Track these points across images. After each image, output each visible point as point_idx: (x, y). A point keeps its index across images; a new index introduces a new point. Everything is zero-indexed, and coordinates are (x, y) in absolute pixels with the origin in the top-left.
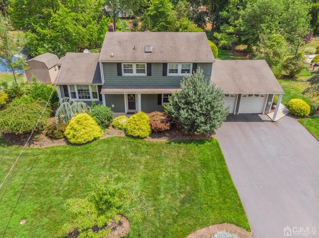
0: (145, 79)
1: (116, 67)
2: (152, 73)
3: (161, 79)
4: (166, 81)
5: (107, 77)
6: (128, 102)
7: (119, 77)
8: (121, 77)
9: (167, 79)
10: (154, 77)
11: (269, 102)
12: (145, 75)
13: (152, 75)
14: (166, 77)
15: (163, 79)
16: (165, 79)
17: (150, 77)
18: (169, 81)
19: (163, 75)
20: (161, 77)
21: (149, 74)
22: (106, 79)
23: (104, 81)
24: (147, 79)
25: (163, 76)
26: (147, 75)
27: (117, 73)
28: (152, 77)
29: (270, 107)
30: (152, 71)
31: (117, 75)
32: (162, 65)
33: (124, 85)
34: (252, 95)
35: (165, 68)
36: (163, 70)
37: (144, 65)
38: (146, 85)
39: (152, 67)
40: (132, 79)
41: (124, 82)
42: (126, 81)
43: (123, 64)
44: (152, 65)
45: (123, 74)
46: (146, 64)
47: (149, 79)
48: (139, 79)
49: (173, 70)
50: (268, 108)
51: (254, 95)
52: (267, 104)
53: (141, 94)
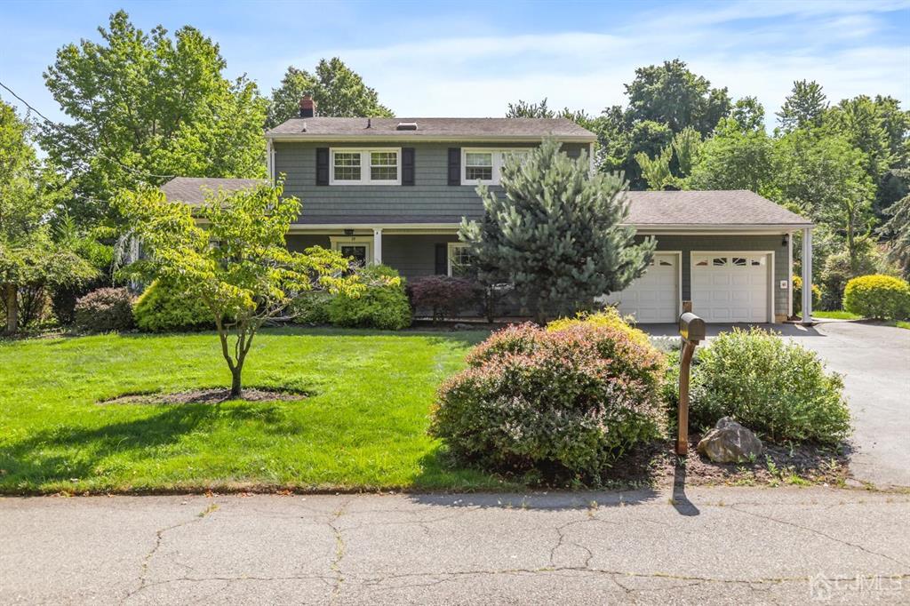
0: (396, 194)
1: (314, 158)
2: (417, 176)
3: (443, 195)
4: (457, 201)
7: (319, 188)
8: (325, 188)
9: (461, 195)
10: (422, 188)
11: (782, 282)
12: (398, 182)
13: (417, 182)
14: (459, 188)
15: (449, 195)
16: (456, 195)
17: (409, 188)
18: (468, 201)
19: (449, 184)
20: (445, 188)
21: (409, 180)
24: (402, 194)
25: (449, 188)
26: (403, 185)
27: (314, 176)
28: (415, 188)
29: (788, 298)
30: (417, 170)
31: (314, 182)
32: (445, 152)
33: (334, 213)
34: (725, 260)
35: (454, 164)
36: (450, 169)
37: (395, 154)
38: (398, 213)
39: (417, 159)
40: (358, 194)
41: (332, 207)
42: (339, 200)
43: (333, 151)
44: (417, 153)
45: (333, 182)
46: (398, 151)
47: (407, 194)
48: (378, 194)
49: (479, 170)
50: (784, 300)
51: (730, 260)
52: (778, 286)
53: (384, 230)
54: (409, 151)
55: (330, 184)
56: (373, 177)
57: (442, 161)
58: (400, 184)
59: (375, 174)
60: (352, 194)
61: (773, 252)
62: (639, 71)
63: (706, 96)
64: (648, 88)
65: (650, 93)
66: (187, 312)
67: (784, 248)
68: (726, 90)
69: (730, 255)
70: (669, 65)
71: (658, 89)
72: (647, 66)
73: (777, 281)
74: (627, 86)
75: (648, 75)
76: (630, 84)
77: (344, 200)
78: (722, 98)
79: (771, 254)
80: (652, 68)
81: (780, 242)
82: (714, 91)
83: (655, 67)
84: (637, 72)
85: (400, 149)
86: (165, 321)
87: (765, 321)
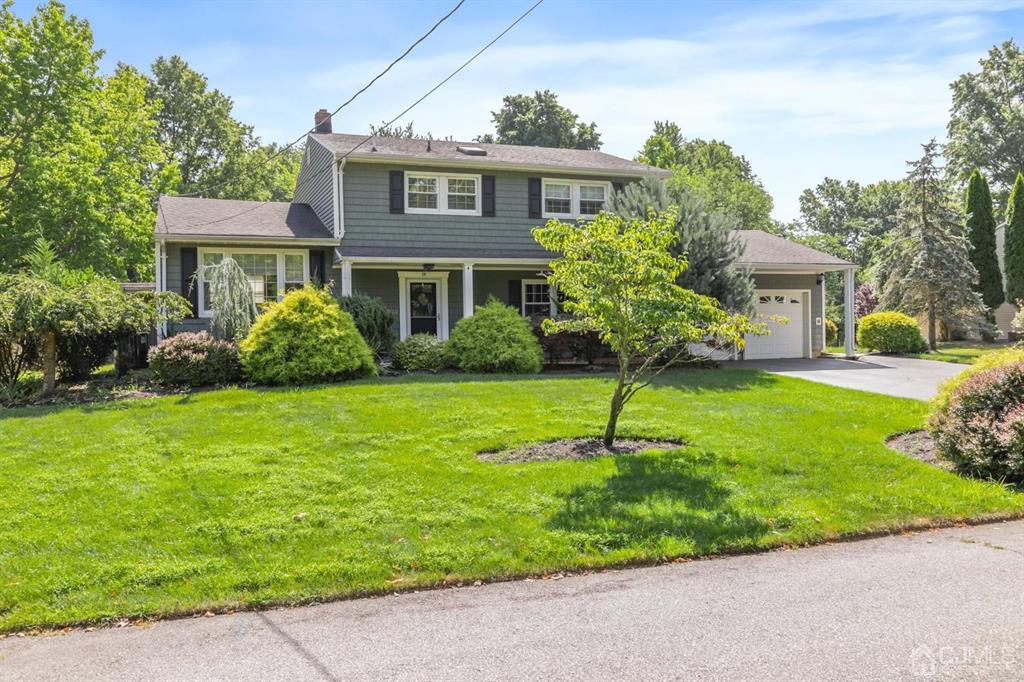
0: (477, 226)
1: (387, 182)
2: (497, 207)
3: (521, 227)
5: (354, 215)
6: (412, 319)
7: (393, 216)
8: (400, 217)
10: (503, 220)
11: (817, 319)
12: (477, 212)
13: (498, 213)
14: (540, 222)
17: (490, 219)
19: (530, 217)
20: (525, 221)
21: (489, 211)
22: (351, 223)
23: (343, 231)
24: (483, 226)
25: (529, 220)
26: (483, 215)
27: (388, 203)
28: (496, 220)
29: (822, 334)
30: (498, 201)
31: (388, 209)
32: (526, 183)
33: (410, 245)
34: (769, 298)
35: (534, 195)
36: (530, 199)
37: (473, 181)
38: (479, 246)
39: (498, 188)
40: (436, 225)
41: (408, 237)
42: (415, 231)
43: (408, 175)
44: (497, 181)
45: (408, 210)
46: (478, 179)
47: (488, 226)
48: (458, 225)
49: (557, 202)
50: (819, 336)
51: (773, 299)
52: (814, 323)
53: (475, 265)
54: (490, 179)
55: (406, 212)
56: (451, 205)
57: (523, 191)
58: (480, 214)
59: (453, 202)
60: (429, 224)
61: (809, 291)
62: (507, 99)
63: (575, 131)
64: (519, 118)
65: (522, 124)
66: (327, 360)
67: (818, 287)
68: (593, 125)
69: (773, 293)
70: (540, 96)
71: (530, 119)
72: (514, 95)
73: (813, 318)
74: (494, 114)
75: (516, 104)
76: (498, 112)
77: (420, 231)
78: (591, 134)
79: (807, 293)
80: (520, 96)
81: (815, 281)
82: (582, 126)
83: (523, 97)
84: (504, 100)
85: (480, 176)
86: (299, 370)
87: (802, 356)
